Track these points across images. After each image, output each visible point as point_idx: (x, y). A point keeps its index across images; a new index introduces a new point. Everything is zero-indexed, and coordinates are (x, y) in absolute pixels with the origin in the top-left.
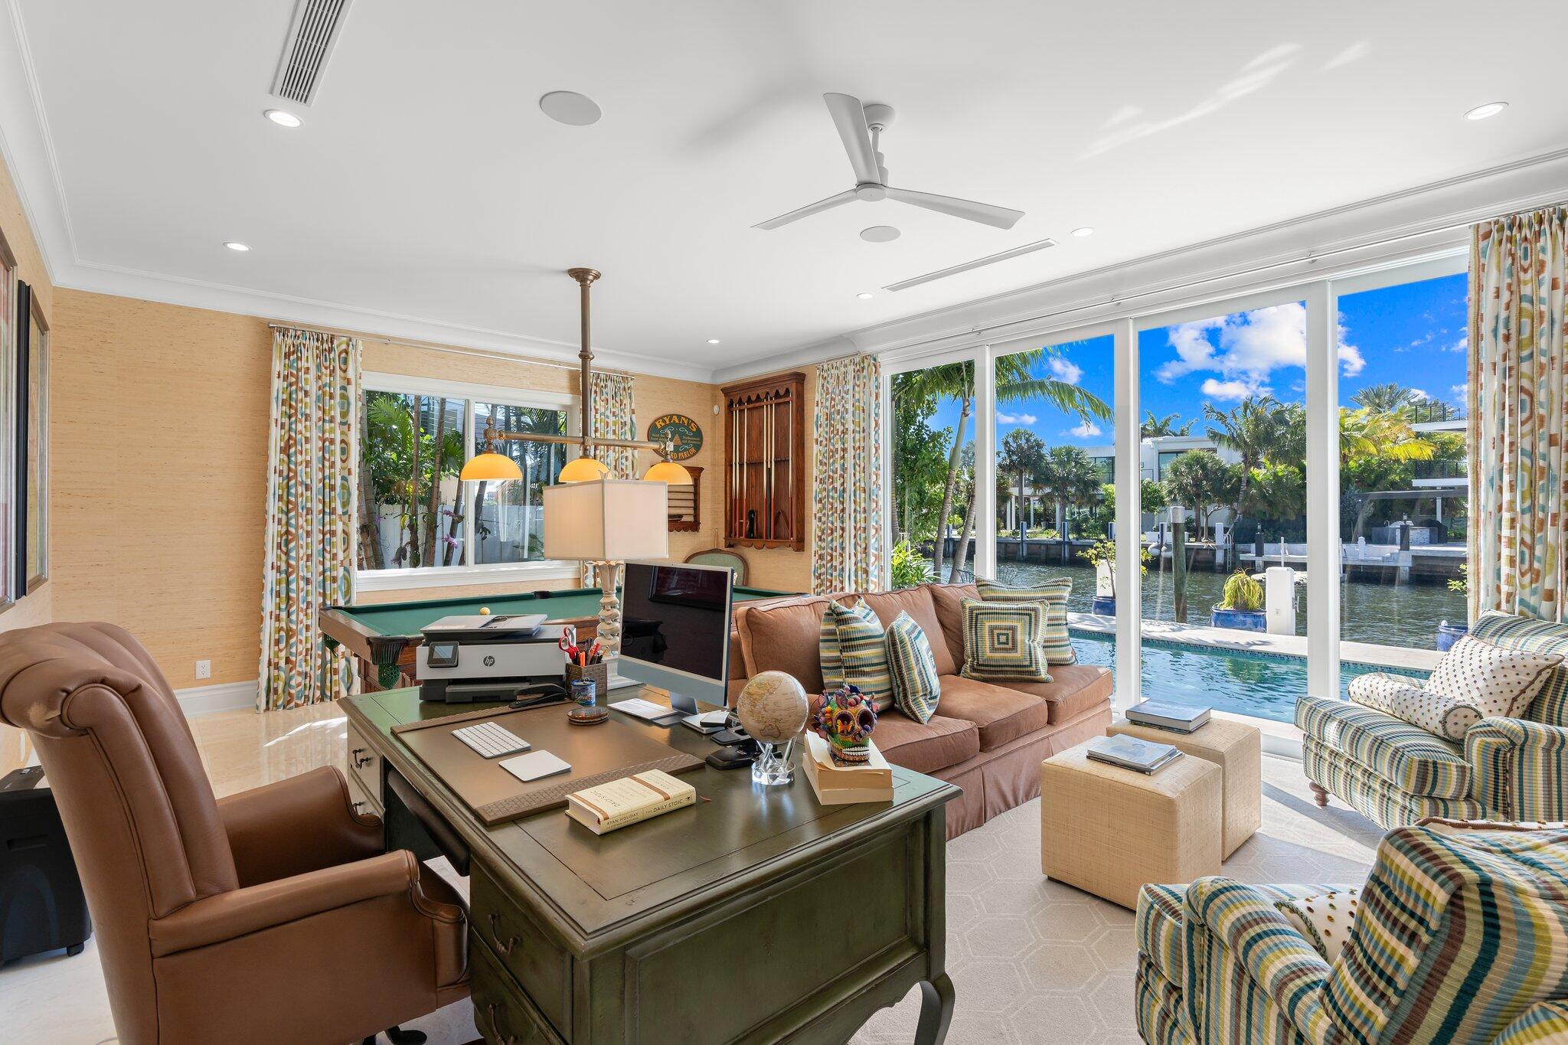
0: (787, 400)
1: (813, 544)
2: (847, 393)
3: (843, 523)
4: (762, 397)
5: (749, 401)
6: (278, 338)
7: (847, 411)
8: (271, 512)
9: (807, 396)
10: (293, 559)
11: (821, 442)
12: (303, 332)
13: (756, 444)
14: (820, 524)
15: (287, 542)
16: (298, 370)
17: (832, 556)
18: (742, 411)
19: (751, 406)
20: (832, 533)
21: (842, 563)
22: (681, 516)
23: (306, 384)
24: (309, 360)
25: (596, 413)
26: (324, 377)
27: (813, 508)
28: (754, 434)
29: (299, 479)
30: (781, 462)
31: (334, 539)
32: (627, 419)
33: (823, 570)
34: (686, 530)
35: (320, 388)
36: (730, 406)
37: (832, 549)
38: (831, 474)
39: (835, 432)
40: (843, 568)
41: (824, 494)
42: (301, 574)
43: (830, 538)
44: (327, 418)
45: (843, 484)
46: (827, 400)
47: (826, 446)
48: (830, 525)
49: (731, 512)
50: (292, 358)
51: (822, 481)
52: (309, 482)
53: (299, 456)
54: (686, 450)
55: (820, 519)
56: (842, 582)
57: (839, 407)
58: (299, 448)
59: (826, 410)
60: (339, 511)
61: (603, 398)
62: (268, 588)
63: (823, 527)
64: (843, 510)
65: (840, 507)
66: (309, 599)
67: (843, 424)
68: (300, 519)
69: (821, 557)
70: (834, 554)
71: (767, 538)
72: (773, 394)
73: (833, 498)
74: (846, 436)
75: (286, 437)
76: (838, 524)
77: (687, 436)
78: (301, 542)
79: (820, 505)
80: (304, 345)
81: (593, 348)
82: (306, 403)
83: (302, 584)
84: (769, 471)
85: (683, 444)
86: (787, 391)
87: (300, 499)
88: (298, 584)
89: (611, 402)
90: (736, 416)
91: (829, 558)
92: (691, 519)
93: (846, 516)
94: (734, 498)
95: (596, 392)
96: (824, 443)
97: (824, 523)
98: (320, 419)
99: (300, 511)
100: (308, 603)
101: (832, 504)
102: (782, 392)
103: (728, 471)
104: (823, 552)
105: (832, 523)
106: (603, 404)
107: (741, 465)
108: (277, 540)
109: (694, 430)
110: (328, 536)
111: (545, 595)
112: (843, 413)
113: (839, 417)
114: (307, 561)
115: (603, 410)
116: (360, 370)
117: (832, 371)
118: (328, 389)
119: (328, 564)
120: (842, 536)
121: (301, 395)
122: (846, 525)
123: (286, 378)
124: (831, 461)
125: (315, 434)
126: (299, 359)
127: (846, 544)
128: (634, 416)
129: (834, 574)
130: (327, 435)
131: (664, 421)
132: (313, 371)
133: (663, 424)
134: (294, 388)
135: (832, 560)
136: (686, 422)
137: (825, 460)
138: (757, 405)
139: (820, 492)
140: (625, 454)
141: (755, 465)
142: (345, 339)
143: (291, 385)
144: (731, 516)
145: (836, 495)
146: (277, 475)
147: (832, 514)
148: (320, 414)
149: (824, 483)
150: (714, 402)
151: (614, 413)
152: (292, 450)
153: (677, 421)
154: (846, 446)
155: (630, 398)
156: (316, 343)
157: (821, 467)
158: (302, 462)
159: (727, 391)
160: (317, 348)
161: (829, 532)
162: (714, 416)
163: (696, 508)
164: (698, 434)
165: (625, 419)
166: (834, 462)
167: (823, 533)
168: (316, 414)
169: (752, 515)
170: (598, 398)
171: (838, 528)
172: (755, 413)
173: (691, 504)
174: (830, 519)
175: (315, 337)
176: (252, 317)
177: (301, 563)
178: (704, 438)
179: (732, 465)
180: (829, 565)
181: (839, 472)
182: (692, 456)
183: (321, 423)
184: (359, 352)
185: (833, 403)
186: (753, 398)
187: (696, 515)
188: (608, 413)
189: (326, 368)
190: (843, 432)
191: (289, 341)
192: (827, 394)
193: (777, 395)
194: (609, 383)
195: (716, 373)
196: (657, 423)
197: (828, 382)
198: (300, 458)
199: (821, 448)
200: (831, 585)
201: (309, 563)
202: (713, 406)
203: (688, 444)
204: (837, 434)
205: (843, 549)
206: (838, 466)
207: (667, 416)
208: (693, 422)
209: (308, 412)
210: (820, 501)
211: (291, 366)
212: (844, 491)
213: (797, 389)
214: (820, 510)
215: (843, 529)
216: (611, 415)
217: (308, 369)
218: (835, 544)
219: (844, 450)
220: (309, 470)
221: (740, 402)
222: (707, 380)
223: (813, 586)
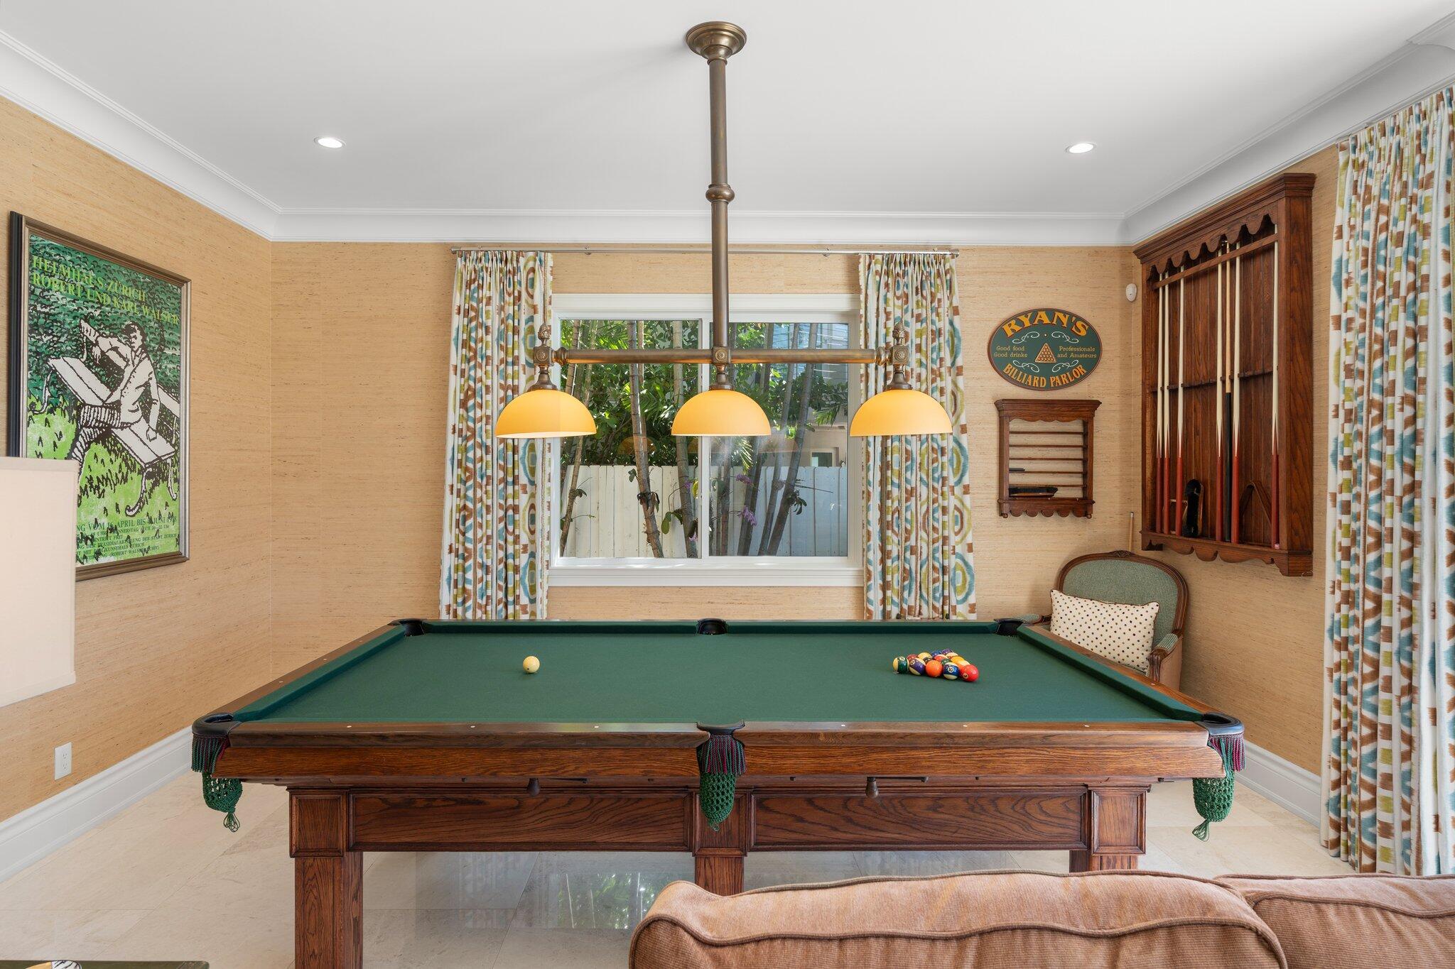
0: (1265, 241)
1: (1330, 565)
2: (1426, 184)
3: (1411, 519)
4: (1212, 248)
5: (1188, 262)
6: (460, 262)
7: (1425, 231)
8: (448, 482)
9: (1318, 223)
10: (470, 541)
11: (1350, 321)
12: (484, 251)
13: (1201, 348)
14: (1345, 519)
15: (465, 519)
16: (479, 301)
17: (1378, 600)
18: (1174, 287)
19: (1192, 271)
20: (1379, 544)
21: (1408, 623)
22: (1052, 489)
23: (487, 318)
24: (491, 289)
25: (888, 319)
26: (507, 307)
27: (1332, 478)
28: (1200, 328)
29: (478, 440)
30: (1254, 379)
31: (517, 517)
32: (944, 324)
33: (1354, 631)
34: (1063, 513)
35: (502, 322)
36: (1152, 280)
37: (1378, 583)
38: (1376, 396)
39: (1389, 292)
40: (1411, 640)
41: (1358, 446)
42: (479, 560)
43: (1372, 557)
44: (510, 360)
45: (1412, 420)
46: (1365, 217)
47: (1363, 328)
48: (1372, 524)
49: (1154, 483)
50: (473, 287)
51: (1351, 416)
52: (489, 443)
53: (478, 410)
54: (1064, 370)
55: (1346, 507)
56: (1409, 673)
57: (1405, 227)
58: (478, 400)
59: (1363, 243)
60: (523, 480)
61: (899, 293)
62: (445, 575)
63: (1354, 526)
64: (1413, 488)
65: (1401, 480)
66: (489, 593)
67: (1414, 268)
68: (479, 491)
69: (1349, 598)
70: (1386, 597)
71: (1223, 540)
72: (1233, 236)
73: (1381, 456)
74: (1423, 296)
75: (466, 388)
76: (1396, 522)
77: (1068, 345)
78: (479, 520)
79: (1347, 474)
80: (487, 269)
81: (734, 178)
82: (487, 342)
83: (480, 573)
84: (1228, 399)
85: (1059, 360)
86: (1267, 226)
87: (478, 465)
88: (475, 573)
89: (913, 299)
90: (1164, 297)
91: (1369, 605)
92: (1077, 494)
93: (1424, 502)
94: (1159, 456)
95: (887, 285)
96: (1359, 321)
97: (1357, 518)
98: (501, 362)
99: (479, 480)
100: (488, 598)
101: (1380, 473)
102: (1254, 228)
103: (1149, 404)
104: (1353, 587)
105: (1380, 519)
106: (899, 303)
107: (1173, 392)
108: (456, 516)
109: (1083, 333)
110: (510, 512)
111: (717, 627)
112: (1413, 238)
113: (1399, 252)
114: (487, 544)
115: (898, 313)
116: (550, 292)
117: (1383, 142)
118: (510, 322)
119: (510, 550)
120: (1409, 554)
121: (481, 332)
122: (1424, 527)
123: (467, 313)
124: (1377, 364)
125: (496, 381)
126: (480, 287)
127: (1424, 576)
128: (957, 320)
129: (1385, 647)
130: (510, 382)
131: (1020, 323)
132: (496, 301)
133: (1018, 328)
134: (474, 324)
135: (1378, 609)
136: (1065, 320)
137: (1359, 365)
138: (1203, 266)
139: (1348, 442)
140: (939, 383)
141: (1201, 388)
142: (531, 254)
143: (470, 321)
144: (1154, 489)
145: (1389, 450)
146: (457, 434)
147: (1380, 498)
148: (502, 355)
149: (1358, 419)
150: (1127, 278)
151: (919, 316)
152: (471, 403)
153: (1046, 320)
154: (1422, 321)
155: (950, 288)
156: (499, 265)
157: (1348, 383)
158: (481, 417)
159: (1144, 252)
160: (501, 271)
161: (1370, 540)
162: (1127, 304)
163: (1087, 474)
164: (1093, 340)
165: (939, 325)
166: (1384, 368)
167: (1354, 541)
168: (497, 355)
169: (1194, 489)
170: (890, 295)
171: (1397, 534)
172: (1203, 285)
173: (1078, 467)
174: (1374, 508)
175: (499, 256)
176: (441, 244)
177: (479, 546)
178: (1105, 347)
179: (1155, 393)
180: (1369, 622)
181: (1400, 390)
182: (1077, 381)
183: (502, 366)
184: (549, 269)
185: (1383, 219)
186: (1194, 255)
187: (1087, 487)
188: (908, 317)
189: (509, 295)
190: (1413, 287)
191: (470, 266)
192: (1367, 201)
193: (1245, 237)
194: (910, 269)
195: (1126, 225)
196: (1006, 327)
197: (1370, 173)
198: (479, 413)
199: (1350, 336)
200: (1375, 674)
201: (489, 547)
202: (1124, 288)
203: (1069, 360)
204: (1396, 294)
205: (1413, 588)
206: (1397, 375)
207: (1025, 314)
208: (1079, 318)
209: (489, 353)
210: (1347, 464)
211: (471, 298)
212: (1416, 438)
213: (1289, 213)
214: (1347, 486)
215: (1412, 537)
216: (912, 321)
217: (489, 299)
218: (1386, 572)
219: (1417, 333)
220: (489, 427)
221: (1172, 269)
222: (1110, 238)
223: (1328, 663)
